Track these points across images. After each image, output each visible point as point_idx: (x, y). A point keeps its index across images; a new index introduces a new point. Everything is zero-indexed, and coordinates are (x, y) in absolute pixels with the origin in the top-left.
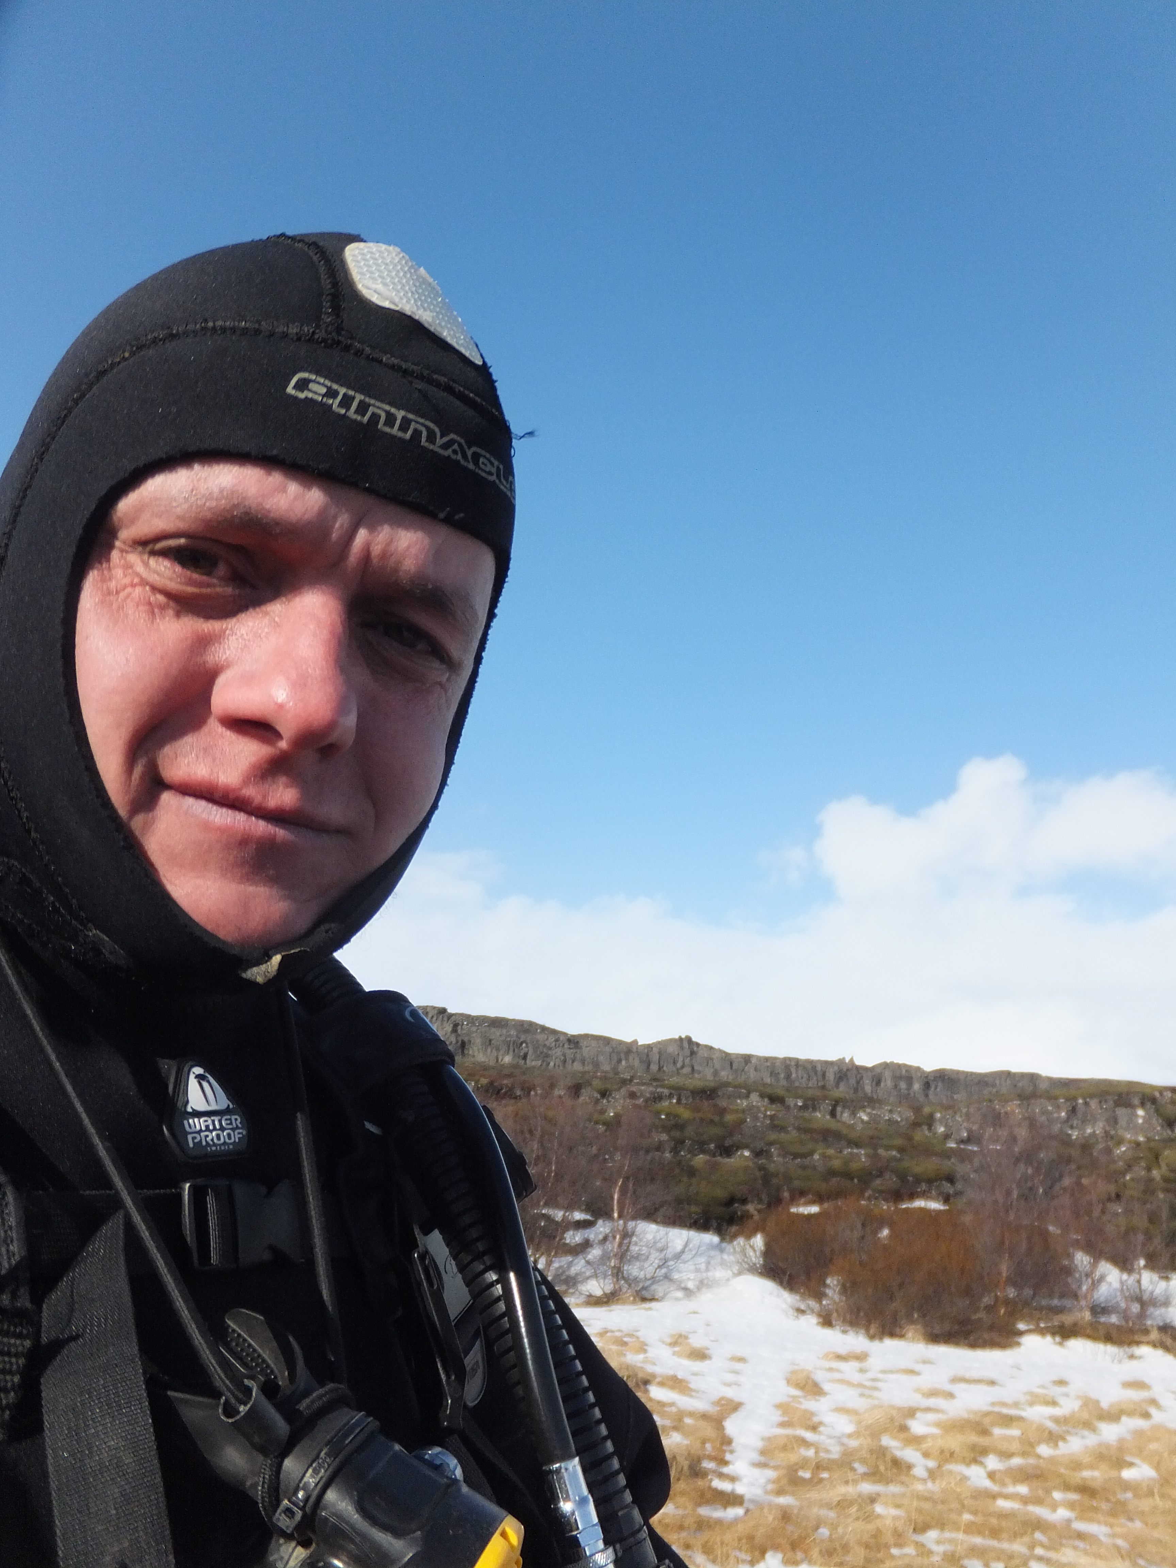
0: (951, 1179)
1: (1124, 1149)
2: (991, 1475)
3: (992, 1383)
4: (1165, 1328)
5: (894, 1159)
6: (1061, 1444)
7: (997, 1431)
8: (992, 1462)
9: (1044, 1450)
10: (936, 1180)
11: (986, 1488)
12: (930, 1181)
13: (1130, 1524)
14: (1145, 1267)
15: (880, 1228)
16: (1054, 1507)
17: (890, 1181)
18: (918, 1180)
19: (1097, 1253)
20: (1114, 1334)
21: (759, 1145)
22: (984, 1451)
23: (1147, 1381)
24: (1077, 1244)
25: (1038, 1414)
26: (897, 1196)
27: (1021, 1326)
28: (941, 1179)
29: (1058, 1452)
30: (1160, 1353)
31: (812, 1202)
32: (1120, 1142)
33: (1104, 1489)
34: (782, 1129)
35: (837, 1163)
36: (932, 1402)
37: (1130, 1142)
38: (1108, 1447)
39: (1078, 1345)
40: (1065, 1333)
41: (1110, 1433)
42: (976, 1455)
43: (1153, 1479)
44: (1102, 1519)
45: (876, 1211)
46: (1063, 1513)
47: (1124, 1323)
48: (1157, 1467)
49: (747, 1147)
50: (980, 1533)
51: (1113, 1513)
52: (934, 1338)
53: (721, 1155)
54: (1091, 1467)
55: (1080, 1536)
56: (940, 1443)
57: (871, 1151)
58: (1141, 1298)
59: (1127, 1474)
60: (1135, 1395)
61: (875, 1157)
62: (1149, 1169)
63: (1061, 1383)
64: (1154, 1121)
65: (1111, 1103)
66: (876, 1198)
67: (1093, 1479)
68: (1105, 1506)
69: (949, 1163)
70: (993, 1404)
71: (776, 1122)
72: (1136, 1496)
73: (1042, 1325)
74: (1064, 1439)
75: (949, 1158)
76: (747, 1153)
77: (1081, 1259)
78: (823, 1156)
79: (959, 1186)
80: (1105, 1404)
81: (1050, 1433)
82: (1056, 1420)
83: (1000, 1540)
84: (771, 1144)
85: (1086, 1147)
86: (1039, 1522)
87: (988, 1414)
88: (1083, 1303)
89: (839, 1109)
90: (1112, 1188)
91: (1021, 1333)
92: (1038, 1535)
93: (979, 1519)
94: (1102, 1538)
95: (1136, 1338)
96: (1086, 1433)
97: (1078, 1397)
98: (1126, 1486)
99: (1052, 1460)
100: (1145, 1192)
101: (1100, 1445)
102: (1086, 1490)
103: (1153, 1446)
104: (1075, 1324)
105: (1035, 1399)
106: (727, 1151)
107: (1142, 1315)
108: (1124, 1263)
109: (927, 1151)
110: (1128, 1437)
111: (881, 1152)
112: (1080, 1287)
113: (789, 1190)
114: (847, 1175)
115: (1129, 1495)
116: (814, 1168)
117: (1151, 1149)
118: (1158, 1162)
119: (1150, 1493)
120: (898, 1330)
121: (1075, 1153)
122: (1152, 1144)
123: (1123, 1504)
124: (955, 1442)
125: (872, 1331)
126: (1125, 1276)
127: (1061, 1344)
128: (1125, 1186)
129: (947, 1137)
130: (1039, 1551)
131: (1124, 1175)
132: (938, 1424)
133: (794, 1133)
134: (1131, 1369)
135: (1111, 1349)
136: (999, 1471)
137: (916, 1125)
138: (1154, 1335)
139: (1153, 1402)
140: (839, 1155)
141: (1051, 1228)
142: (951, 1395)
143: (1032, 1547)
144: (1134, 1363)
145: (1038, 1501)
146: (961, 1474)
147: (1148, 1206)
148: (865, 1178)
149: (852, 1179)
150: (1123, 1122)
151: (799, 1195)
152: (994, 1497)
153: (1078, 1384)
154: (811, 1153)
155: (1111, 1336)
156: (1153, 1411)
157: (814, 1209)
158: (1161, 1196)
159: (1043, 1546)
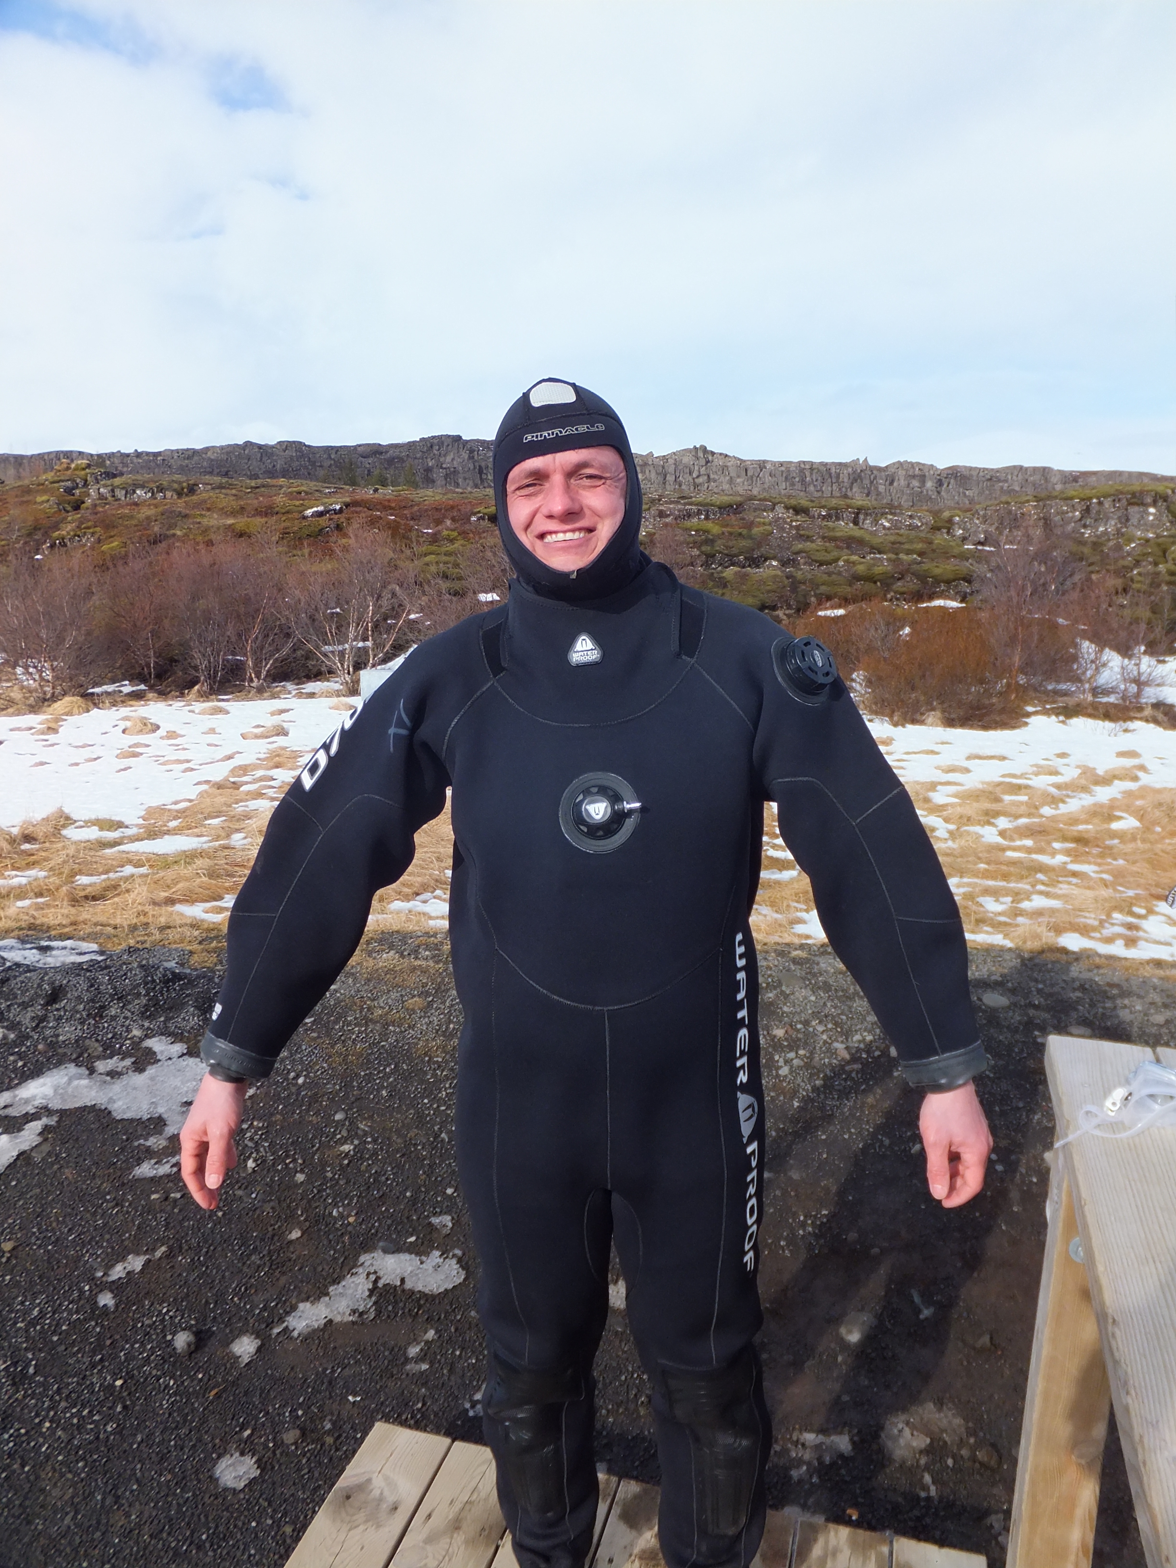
0: (968, 580)
1: (1133, 545)
2: (1002, 833)
3: (1003, 758)
4: (1158, 705)
5: (915, 562)
6: (1061, 805)
7: (1007, 798)
8: (1003, 823)
9: (1047, 811)
10: (954, 580)
11: (997, 843)
12: (948, 582)
13: (1114, 862)
14: (1145, 653)
15: (902, 627)
16: (1053, 853)
17: (911, 584)
18: (937, 581)
19: (1102, 642)
20: (1112, 711)
21: (787, 554)
22: (997, 814)
23: (1138, 750)
24: (1085, 635)
25: (1042, 782)
26: (918, 597)
27: (1030, 709)
28: (959, 579)
29: (1058, 812)
30: (1152, 725)
31: (839, 607)
32: (1130, 540)
33: (1096, 838)
34: (808, 538)
35: (861, 569)
36: (951, 777)
37: (1139, 539)
38: (1102, 806)
39: (1079, 722)
40: (1069, 712)
41: (1103, 794)
42: (989, 817)
43: (1137, 828)
44: (1093, 860)
45: (899, 611)
46: (1060, 859)
47: (1121, 702)
48: (1141, 819)
49: (774, 558)
50: (994, 878)
51: (1102, 855)
52: (950, 722)
53: (749, 566)
54: (1087, 822)
55: (1074, 874)
56: (959, 810)
57: (893, 556)
58: (1139, 680)
59: (1115, 826)
60: (1128, 762)
61: (896, 562)
62: (1156, 564)
63: (1063, 755)
64: (1165, 518)
65: (1124, 502)
66: (897, 599)
67: (1087, 831)
68: (1095, 851)
69: (967, 564)
70: (1003, 776)
71: (802, 532)
72: (1123, 842)
73: (1048, 707)
74: (1064, 802)
75: (967, 559)
76: (774, 563)
77: (1087, 647)
78: (847, 562)
79: (976, 585)
80: (1100, 772)
81: (1053, 797)
82: (1058, 786)
83: (1008, 882)
84: (798, 553)
85: (1096, 545)
86: (1041, 867)
87: (999, 784)
88: (1087, 686)
89: (861, 517)
90: (1119, 582)
91: (1029, 715)
92: (1040, 876)
93: (992, 867)
94: (1092, 874)
95: (1132, 714)
96: (1083, 795)
97: (1078, 767)
98: (1114, 835)
99: (1053, 819)
100: (1151, 585)
101: (1095, 805)
102: (1080, 840)
103: (1139, 803)
104: (1078, 705)
105: (1040, 770)
106: (755, 562)
107: (1138, 695)
108: (1125, 651)
109: (946, 554)
110: (1119, 796)
111: (902, 556)
112: (1084, 673)
113: (815, 595)
114: (870, 579)
115: (1116, 841)
116: (839, 573)
117: (1159, 545)
118: (1165, 557)
119: (1134, 839)
120: (918, 717)
121: (1086, 550)
122: (1160, 540)
123: (1110, 848)
124: (973, 808)
125: (895, 718)
126: (1126, 661)
127: (1063, 722)
128: (1132, 580)
129: (964, 539)
130: (1040, 887)
131: (1132, 570)
132: (955, 796)
133: (819, 542)
134: (1126, 742)
135: (1108, 725)
136: (1010, 829)
137: (936, 529)
138: (1148, 712)
139: (1142, 768)
140: (863, 560)
141: (1061, 621)
142: (967, 770)
143: (1033, 886)
144: (1128, 735)
145: (1041, 851)
146: (976, 834)
147: (1153, 598)
148: (886, 582)
149: (875, 582)
150: (1134, 520)
151: (826, 599)
152: (1003, 849)
153: (1079, 756)
154: (837, 560)
155: (1110, 714)
156: (1141, 774)
157: (841, 612)
158: (1165, 588)
159: (1043, 884)
